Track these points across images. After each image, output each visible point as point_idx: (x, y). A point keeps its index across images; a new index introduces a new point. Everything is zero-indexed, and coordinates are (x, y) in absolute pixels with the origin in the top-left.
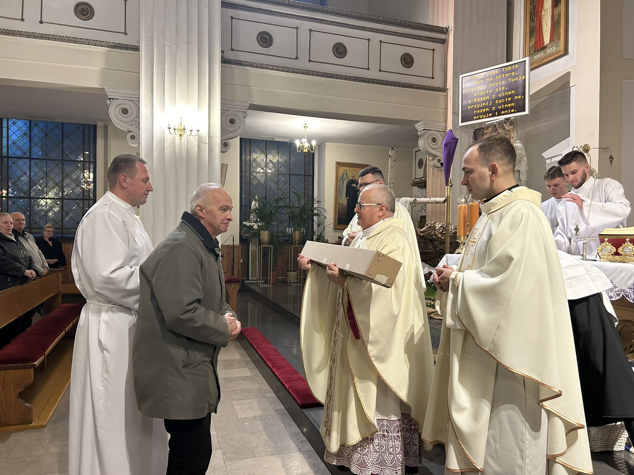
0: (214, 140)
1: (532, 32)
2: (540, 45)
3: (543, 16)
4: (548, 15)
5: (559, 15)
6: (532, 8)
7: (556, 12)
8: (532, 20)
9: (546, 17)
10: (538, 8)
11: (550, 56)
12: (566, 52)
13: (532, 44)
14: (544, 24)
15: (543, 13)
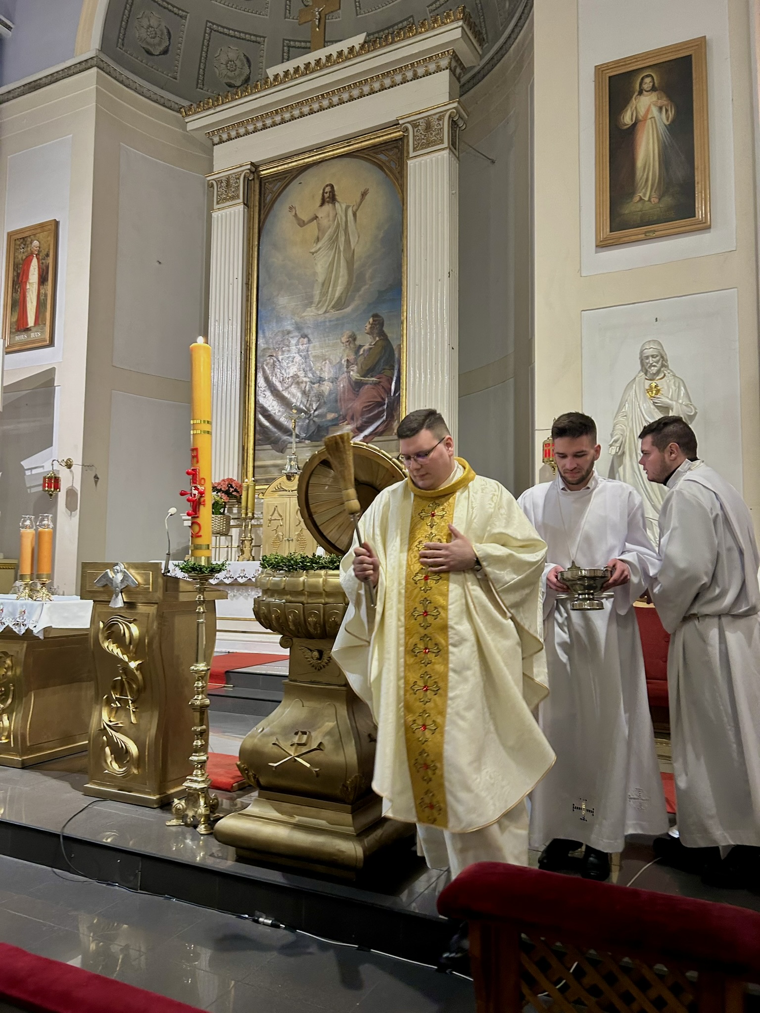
1: (14, 304)
2: (23, 325)
3: (28, 290)
4: (34, 291)
5: (46, 295)
6: (15, 274)
7: (42, 291)
8: (14, 290)
9: (31, 292)
10: (22, 277)
11: (33, 342)
12: (51, 343)
13: (15, 319)
14: (28, 299)
15: (28, 287)
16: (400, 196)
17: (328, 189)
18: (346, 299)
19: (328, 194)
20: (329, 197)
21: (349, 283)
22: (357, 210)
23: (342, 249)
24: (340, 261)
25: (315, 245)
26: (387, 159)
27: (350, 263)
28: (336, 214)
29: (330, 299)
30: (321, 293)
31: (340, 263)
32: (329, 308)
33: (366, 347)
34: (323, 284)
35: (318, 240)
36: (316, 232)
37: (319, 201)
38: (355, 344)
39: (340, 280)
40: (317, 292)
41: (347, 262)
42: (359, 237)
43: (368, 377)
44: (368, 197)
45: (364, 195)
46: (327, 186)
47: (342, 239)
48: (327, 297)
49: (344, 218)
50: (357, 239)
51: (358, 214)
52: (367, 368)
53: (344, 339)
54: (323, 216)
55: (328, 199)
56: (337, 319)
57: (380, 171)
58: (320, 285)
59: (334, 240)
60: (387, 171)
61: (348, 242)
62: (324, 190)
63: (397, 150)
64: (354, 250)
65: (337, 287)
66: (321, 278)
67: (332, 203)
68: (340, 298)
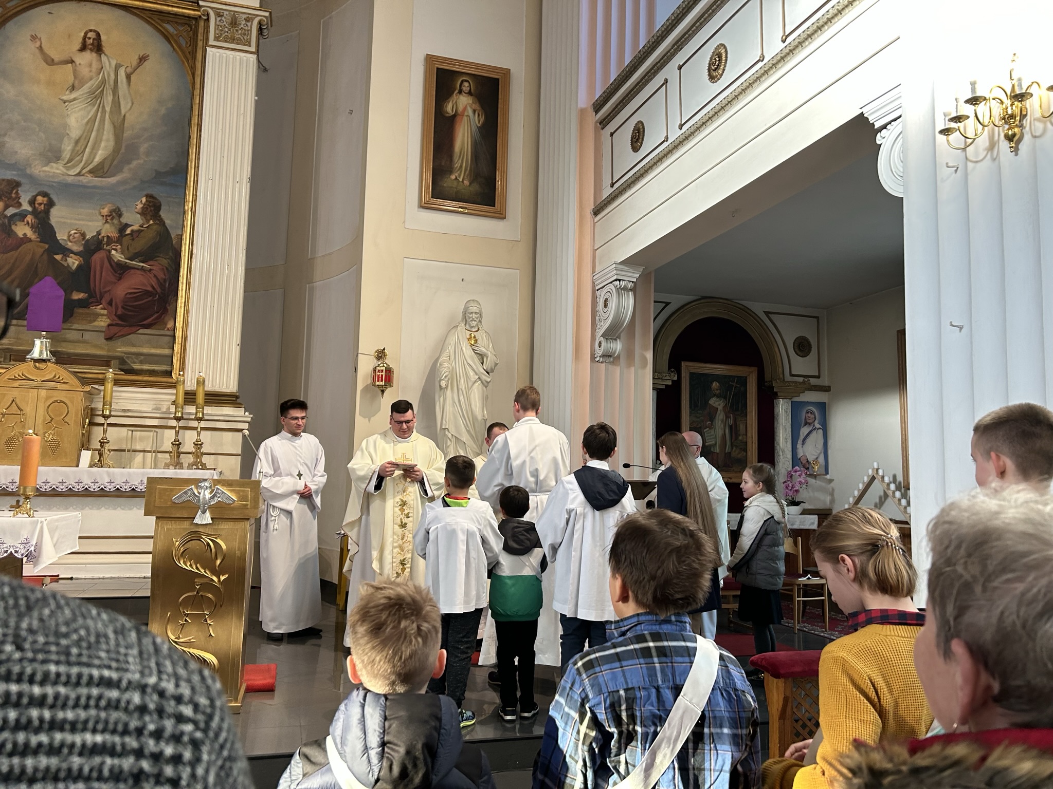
16: (190, 78)
17: (91, 35)
18: (110, 166)
19: (91, 41)
20: (92, 44)
21: (116, 150)
22: (132, 73)
23: (108, 109)
24: (104, 121)
25: (68, 92)
26: (175, 32)
27: (119, 129)
28: (102, 68)
29: (87, 161)
30: (73, 150)
31: (104, 124)
32: (84, 171)
33: (136, 227)
34: (77, 142)
35: (73, 88)
36: (71, 78)
37: (77, 45)
38: (120, 221)
39: (103, 144)
40: (67, 149)
41: (115, 127)
42: (133, 104)
43: (136, 262)
44: (147, 64)
45: (143, 59)
46: (91, 31)
47: (109, 99)
48: (83, 156)
49: (113, 76)
50: (130, 104)
51: (133, 77)
52: (135, 252)
53: (105, 211)
54: (82, 63)
55: (90, 46)
56: (95, 187)
57: (167, 42)
58: (73, 142)
59: (96, 96)
60: (174, 45)
61: (116, 104)
62: (86, 33)
63: (189, 29)
64: (125, 116)
65: (98, 150)
66: (75, 133)
67: (96, 53)
68: (101, 164)
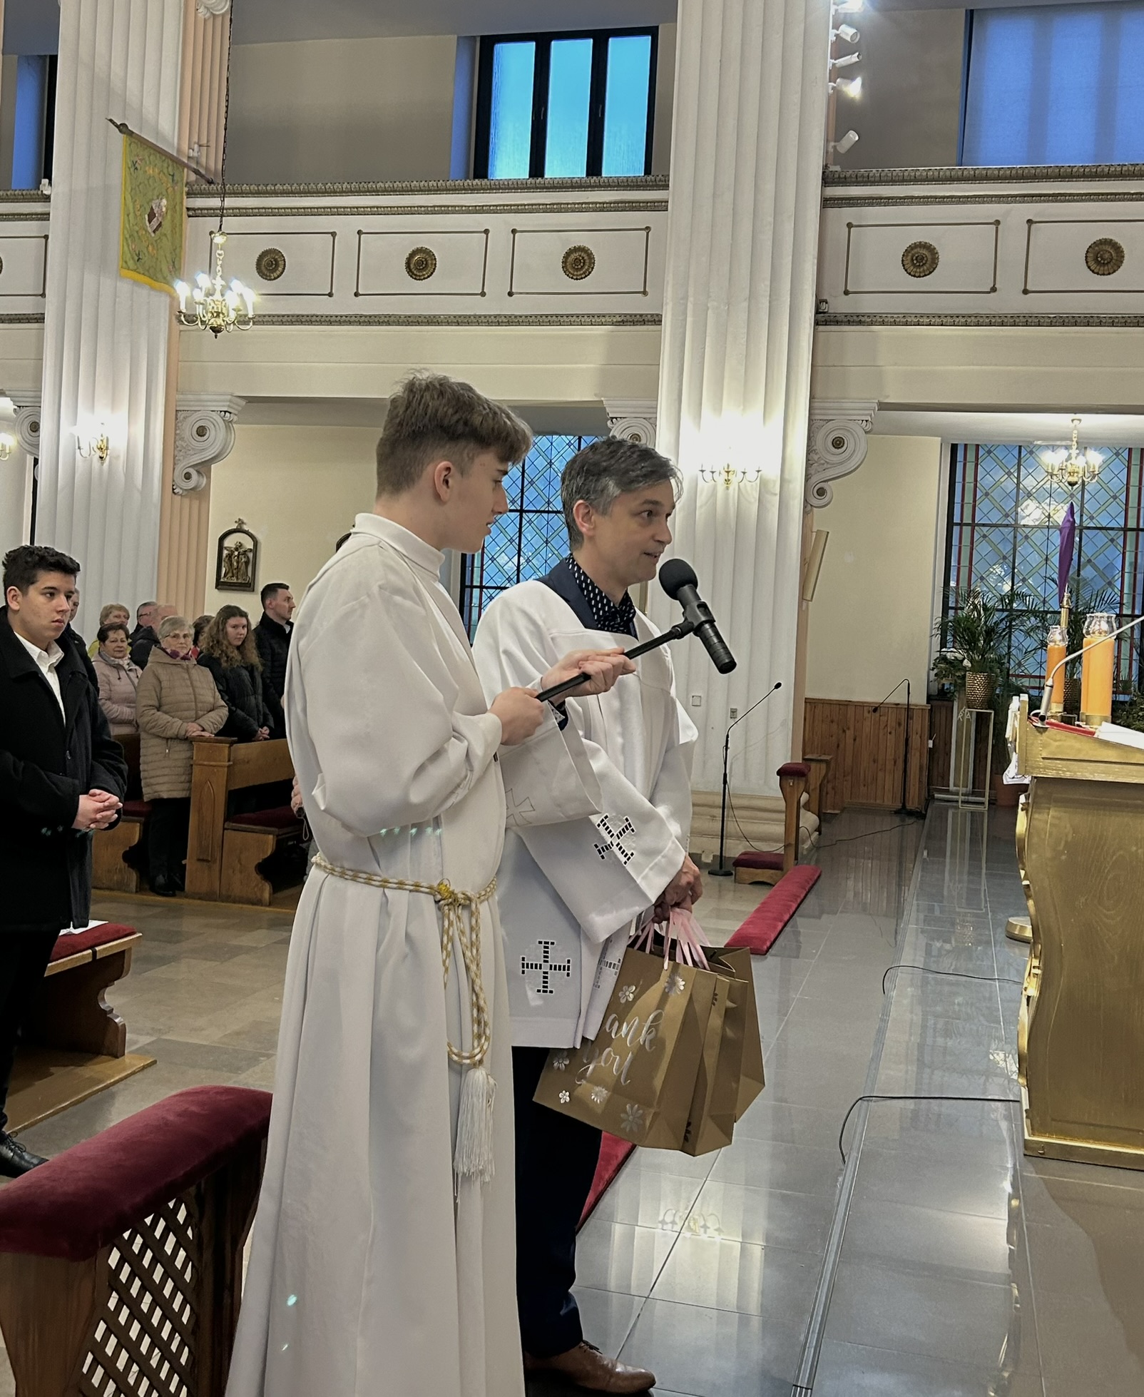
0: (791, 486)
